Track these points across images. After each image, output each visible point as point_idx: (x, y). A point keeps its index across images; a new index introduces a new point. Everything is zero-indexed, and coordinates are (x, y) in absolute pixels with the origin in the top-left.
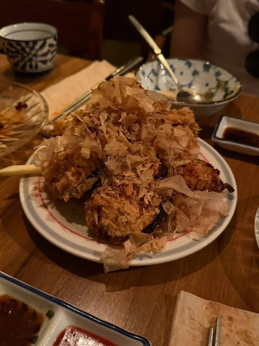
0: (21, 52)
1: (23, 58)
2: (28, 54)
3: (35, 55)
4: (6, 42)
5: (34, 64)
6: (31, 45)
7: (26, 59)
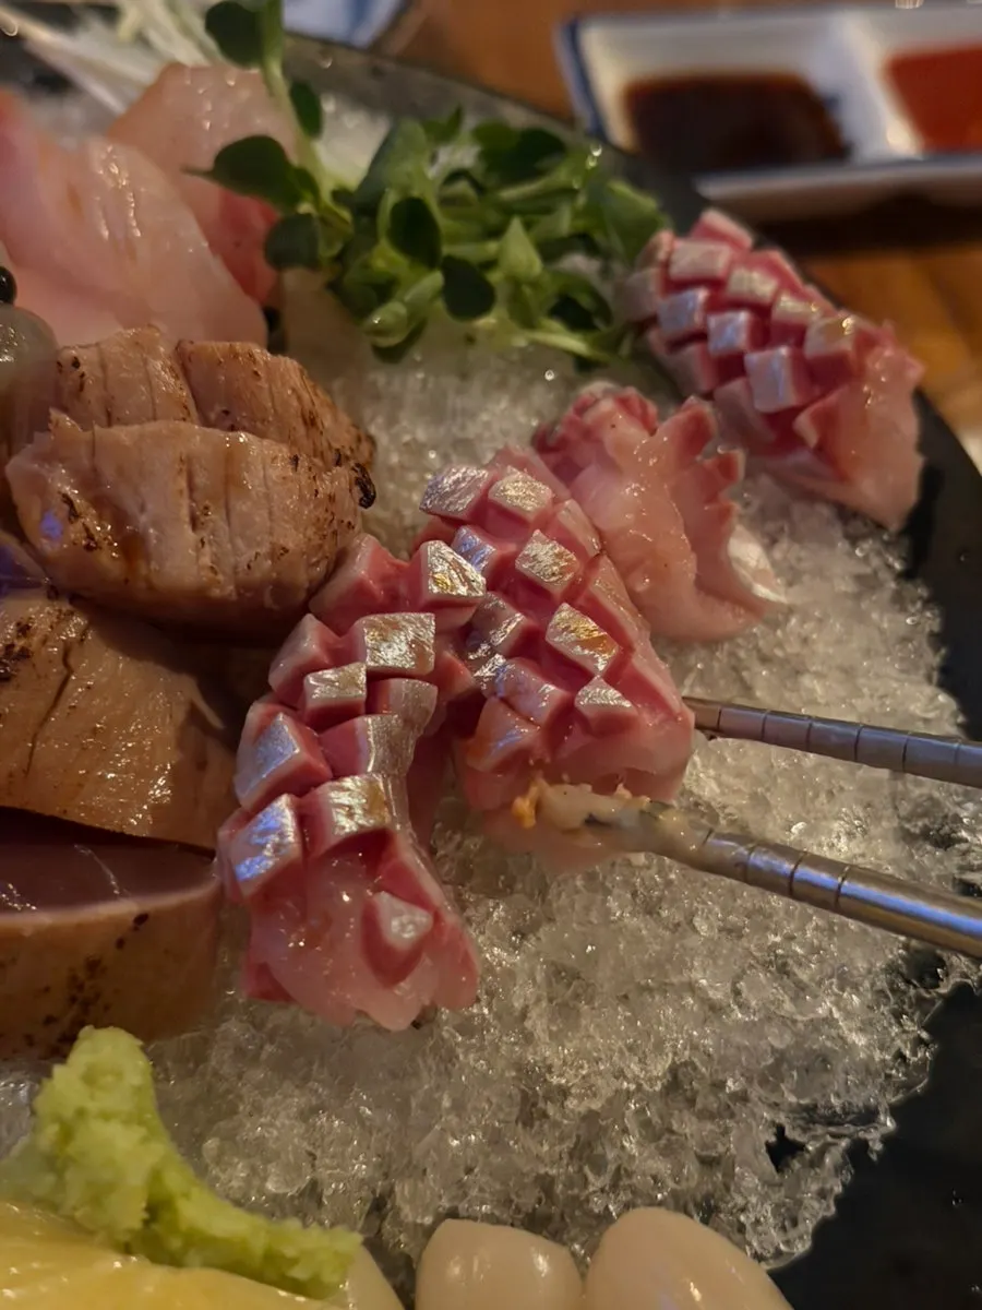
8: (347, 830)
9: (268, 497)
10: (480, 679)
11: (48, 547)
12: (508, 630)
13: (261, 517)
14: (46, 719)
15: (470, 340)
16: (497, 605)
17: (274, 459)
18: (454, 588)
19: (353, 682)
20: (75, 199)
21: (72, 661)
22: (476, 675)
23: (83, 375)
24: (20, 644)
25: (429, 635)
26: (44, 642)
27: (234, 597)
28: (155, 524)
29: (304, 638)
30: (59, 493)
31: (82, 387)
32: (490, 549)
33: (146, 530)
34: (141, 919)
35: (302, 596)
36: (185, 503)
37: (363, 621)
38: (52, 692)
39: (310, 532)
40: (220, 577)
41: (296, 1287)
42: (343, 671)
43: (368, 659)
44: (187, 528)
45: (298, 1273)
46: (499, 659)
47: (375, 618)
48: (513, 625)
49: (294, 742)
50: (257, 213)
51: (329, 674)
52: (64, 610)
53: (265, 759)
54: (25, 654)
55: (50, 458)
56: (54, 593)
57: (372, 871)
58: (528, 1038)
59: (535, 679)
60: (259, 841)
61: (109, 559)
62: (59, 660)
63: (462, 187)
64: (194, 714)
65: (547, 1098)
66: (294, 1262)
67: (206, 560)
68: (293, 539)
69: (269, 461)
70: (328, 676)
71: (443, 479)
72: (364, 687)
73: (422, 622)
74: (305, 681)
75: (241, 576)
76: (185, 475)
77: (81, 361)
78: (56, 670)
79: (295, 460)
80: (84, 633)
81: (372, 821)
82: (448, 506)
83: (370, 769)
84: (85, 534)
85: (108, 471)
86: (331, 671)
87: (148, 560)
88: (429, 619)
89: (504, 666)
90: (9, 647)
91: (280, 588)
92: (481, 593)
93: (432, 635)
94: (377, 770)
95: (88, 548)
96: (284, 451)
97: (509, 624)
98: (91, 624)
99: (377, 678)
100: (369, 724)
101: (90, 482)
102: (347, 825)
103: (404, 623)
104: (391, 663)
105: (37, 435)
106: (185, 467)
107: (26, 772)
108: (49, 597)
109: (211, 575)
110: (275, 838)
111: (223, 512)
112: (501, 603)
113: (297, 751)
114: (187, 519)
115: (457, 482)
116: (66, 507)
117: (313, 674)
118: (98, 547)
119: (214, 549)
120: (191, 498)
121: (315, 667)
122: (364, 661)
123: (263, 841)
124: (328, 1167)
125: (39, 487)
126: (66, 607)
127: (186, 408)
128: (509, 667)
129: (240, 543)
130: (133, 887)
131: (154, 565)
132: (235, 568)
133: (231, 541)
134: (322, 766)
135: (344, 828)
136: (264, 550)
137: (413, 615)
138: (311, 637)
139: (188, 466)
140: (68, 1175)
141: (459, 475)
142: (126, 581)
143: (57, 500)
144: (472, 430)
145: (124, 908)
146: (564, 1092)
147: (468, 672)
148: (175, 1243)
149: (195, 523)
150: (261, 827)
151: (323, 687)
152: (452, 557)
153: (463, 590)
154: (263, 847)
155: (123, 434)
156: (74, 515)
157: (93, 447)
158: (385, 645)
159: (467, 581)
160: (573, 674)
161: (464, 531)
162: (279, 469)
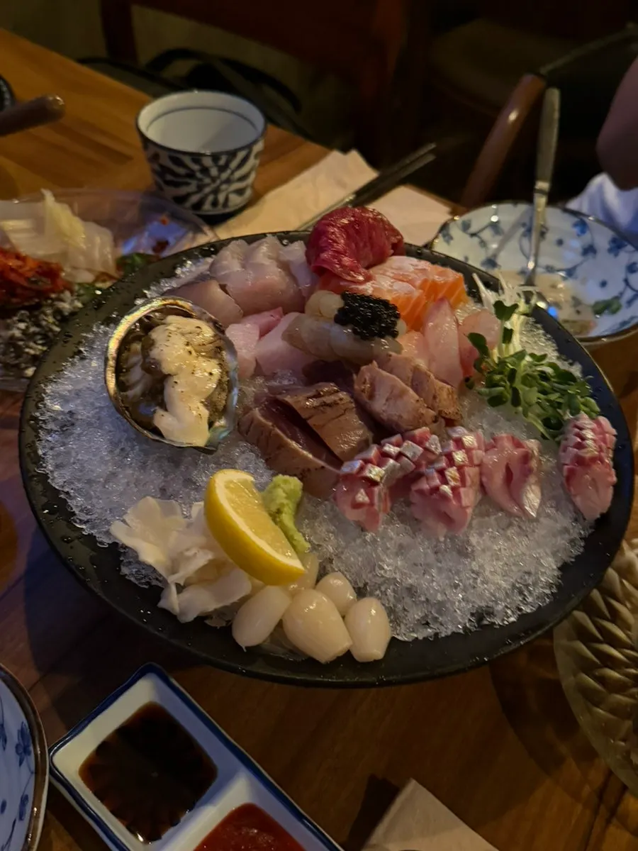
0: (199, 175)
1: (200, 188)
2: (214, 179)
3: (228, 181)
4: (163, 155)
5: (221, 198)
6: (222, 162)
7: (207, 190)
9: (406, 404)
13: (401, 407)
14: (333, 419)
17: (413, 398)
21: (347, 411)
24: (338, 401)
26: (343, 404)
28: (379, 395)
33: (376, 395)
34: (323, 467)
36: (388, 395)
38: (338, 415)
39: (411, 418)
50: (477, 354)
54: (338, 404)
55: (368, 370)
59: (437, 478)
61: (365, 396)
67: (384, 409)
68: (405, 416)
76: (391, 389)
78: (341, 411)
80: (353, 409)
84: (364, 388)
85: (377, 379)
87: (372, 401)
90: (336, 401)
95: (363, 391)
96: (416, 397)
101: (372, 379)
106: (393, 387)
107: (322, 427)
109: (382, 412)
111: (395, 401)
116: (365, 381)
118: (365, 392)
120: (390, 395)
127: (408, 378)
130: (326, 461)
131: (373, 403)
132: (389, 414)
133: (392, 408)
136: (397, 414)
142: (366, 403)
145: (321, 463)
148: (278, 520)
149: (387, 400)
155: (385, 374)
156: (364, 383)
157: (378, 372)
160: (445, 482)
162: (413, 401)
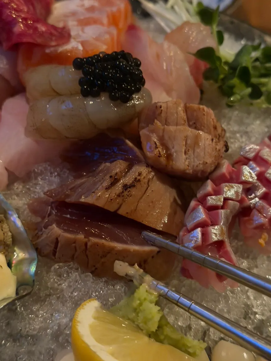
8: (215, 240)
9: (205, 149)
10: (251, 203)
11: (149, 154)
12: (261, 192)
13: (202, 154)
14: (141, 198)
15: (252, 104)
16: (259, 185)
17: (208, 139)
18: (248, 179)
19: (220, 200)
20: (158, 56)
21: (150, 183)
22: (250, 202)
23: (162, 110)
24: (139, 178)
25: (240, 190)
26: (144, 178)
27: (192, 173)
28: (176, 152)
29: (208, 186)
30: (154, 141)
31: (161, 113)
32: (258, 169)
33: (173, 153)
34: (159, 252)
35: (207, 174)
36: (184, 148)
37: (224, 184)
38: (144, 191)
39: (213, 159)
40: (190, 168)
41: (189, 354)
42: (217, 197)
43: (224, 195)
44: (184, 154)
45: (190, 350)
46: (257, 199)
47: (227, 184)
48: (262, 191)
49: (203, 214)
50: (203, 65)
51: (213, 197)
52: (150, 171)
53: (195, 217)
54: (139, 181)
55: (152, 131)
56: (148, 166)
57: (219, 251)
58: (248, 298)
59: (267, 206)
60: (191, 239)
61: (163, 160)
62: (147, 183)
63: (258, 64)
64: (175, 200)
65: (252, 314)
66: (189, 347)
67: (187, 163)
68: (209, 160)
69: (206, 139)
70: (213, 198)
71: (246, 147)
72: (222, 202)
73: (239, 186)
74: (207, 198)
75: (195, 168)
76: (185, 141)
77: (162, 106)
78: (146, 186)
79: (212, 140)
80: (153, 177)
81: (221, 238)
82: (247, 155)
83: (221, 224)
84: (158, 153)
85: (166, 137)
86: (214, 196)
87: (172, 161)
88: (241, 186)
89: (259, 201)
90: (136, 178)
91: (203, 172)
92: (255, 181)
93: (241, 190)
94: (223, 224)
95: (159, 156)
96: (210, 137)
97: (261, 190)
98: (155, 175)
99: (226, 199)
100: (222, 212)
101: (161, 139)
102: (215, 238)
103: (234, 186)
104: (230, 197)
105: (150, 125)
106: (185, 139)
107: (135, 210)
108: (146, 167)
109: (188, 167)
110: (195, 239)
111: (193, 151)
112: (260, 184)
113: (204, 217)
114: (184, 152)
115: (250, 149)
116: (155, 145)
117: (210, 197)
118: (161, 156)
119: (189, 160)
120: (186, 146)
121: (210, 195)
122: (223, 195)
123: (192, 239)
124: (193, 321)
125: (149, 138)
126: (150, 170)
127: (185, 121)
128: (260, 202)
129: (196, 160)
131: (174, 162)
132: (193, 166)
133: (194, 159)
134: (209, 221)
135: (214, 239)
136: (201, 162)
137: (236, 185)
138: (209, 186)
139: (186, 138)
140: (140, 315)
141: (251, 147)
142: (166, 166)
143: (153, 143)
144: (249, 129)
146: (256, 313)
147: (248, 201)
150: (192, 235)
151: (212, 200)
152: (249, 170)
153: (251, 180)
154: (192, 240)
155: (172, 128)
156: (156, 148)
157: (164, 130)
158: (229, 191)
159: (252, 177)
161: (251, 162)
162: (209, 142)
